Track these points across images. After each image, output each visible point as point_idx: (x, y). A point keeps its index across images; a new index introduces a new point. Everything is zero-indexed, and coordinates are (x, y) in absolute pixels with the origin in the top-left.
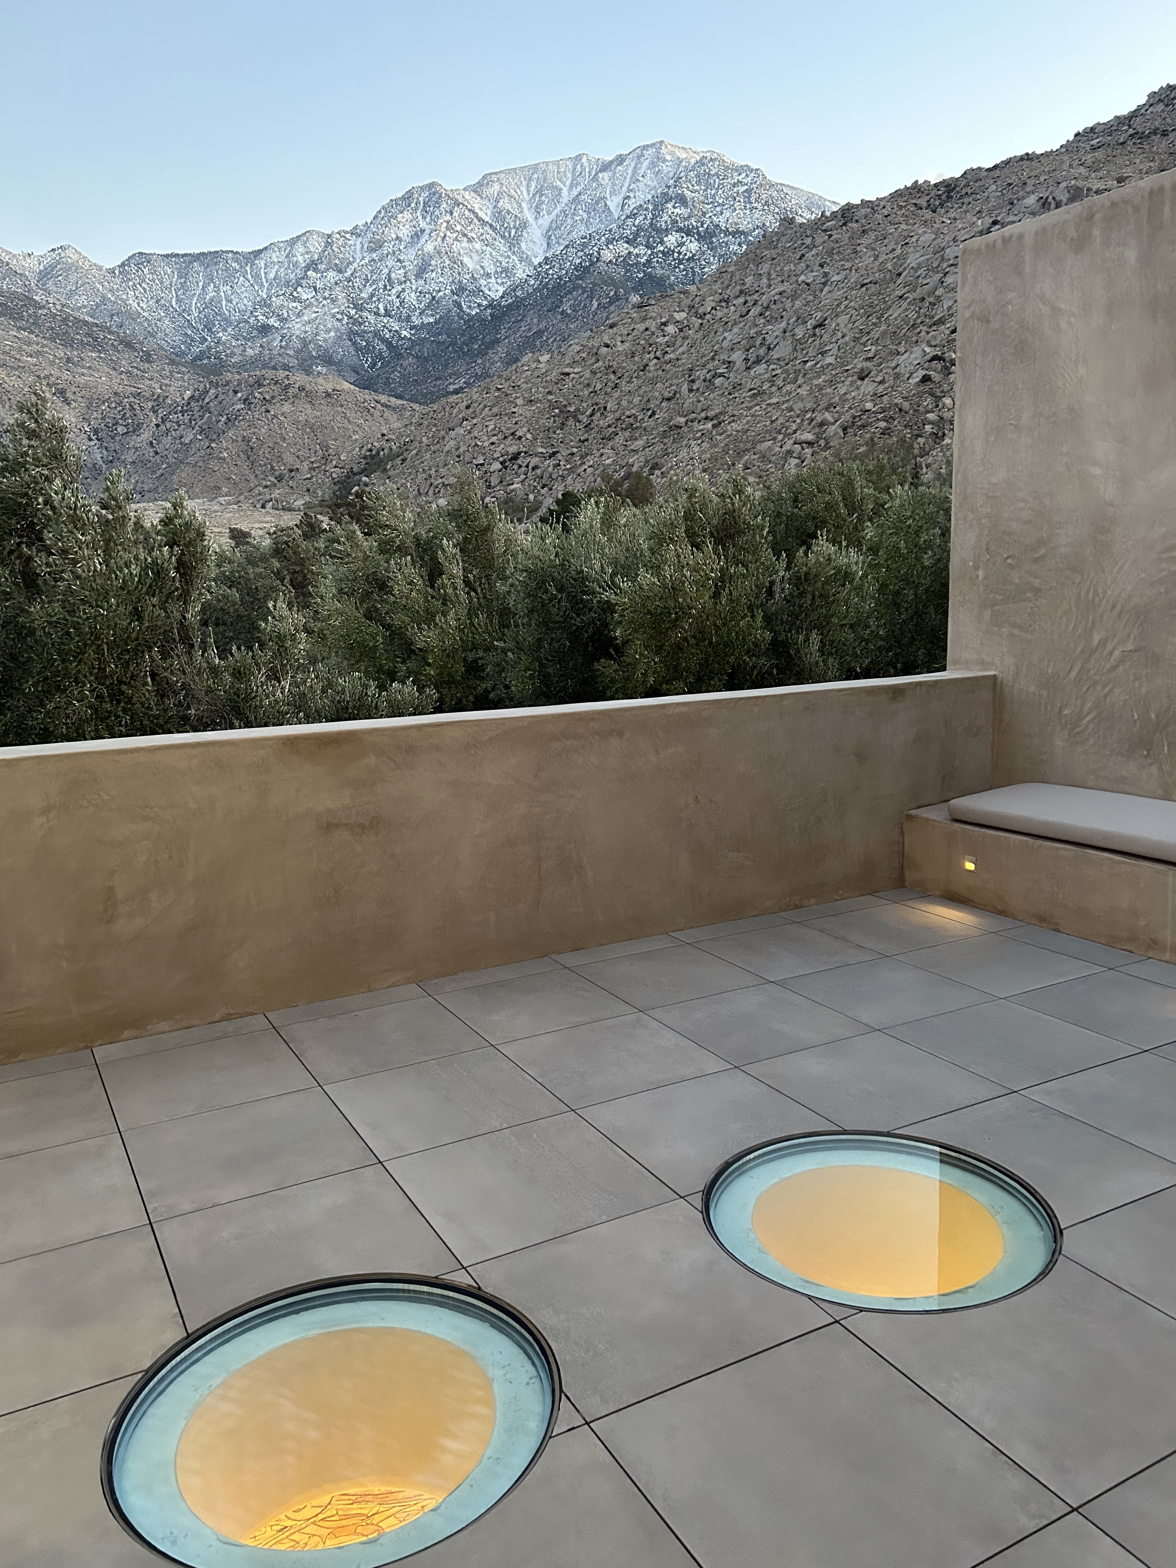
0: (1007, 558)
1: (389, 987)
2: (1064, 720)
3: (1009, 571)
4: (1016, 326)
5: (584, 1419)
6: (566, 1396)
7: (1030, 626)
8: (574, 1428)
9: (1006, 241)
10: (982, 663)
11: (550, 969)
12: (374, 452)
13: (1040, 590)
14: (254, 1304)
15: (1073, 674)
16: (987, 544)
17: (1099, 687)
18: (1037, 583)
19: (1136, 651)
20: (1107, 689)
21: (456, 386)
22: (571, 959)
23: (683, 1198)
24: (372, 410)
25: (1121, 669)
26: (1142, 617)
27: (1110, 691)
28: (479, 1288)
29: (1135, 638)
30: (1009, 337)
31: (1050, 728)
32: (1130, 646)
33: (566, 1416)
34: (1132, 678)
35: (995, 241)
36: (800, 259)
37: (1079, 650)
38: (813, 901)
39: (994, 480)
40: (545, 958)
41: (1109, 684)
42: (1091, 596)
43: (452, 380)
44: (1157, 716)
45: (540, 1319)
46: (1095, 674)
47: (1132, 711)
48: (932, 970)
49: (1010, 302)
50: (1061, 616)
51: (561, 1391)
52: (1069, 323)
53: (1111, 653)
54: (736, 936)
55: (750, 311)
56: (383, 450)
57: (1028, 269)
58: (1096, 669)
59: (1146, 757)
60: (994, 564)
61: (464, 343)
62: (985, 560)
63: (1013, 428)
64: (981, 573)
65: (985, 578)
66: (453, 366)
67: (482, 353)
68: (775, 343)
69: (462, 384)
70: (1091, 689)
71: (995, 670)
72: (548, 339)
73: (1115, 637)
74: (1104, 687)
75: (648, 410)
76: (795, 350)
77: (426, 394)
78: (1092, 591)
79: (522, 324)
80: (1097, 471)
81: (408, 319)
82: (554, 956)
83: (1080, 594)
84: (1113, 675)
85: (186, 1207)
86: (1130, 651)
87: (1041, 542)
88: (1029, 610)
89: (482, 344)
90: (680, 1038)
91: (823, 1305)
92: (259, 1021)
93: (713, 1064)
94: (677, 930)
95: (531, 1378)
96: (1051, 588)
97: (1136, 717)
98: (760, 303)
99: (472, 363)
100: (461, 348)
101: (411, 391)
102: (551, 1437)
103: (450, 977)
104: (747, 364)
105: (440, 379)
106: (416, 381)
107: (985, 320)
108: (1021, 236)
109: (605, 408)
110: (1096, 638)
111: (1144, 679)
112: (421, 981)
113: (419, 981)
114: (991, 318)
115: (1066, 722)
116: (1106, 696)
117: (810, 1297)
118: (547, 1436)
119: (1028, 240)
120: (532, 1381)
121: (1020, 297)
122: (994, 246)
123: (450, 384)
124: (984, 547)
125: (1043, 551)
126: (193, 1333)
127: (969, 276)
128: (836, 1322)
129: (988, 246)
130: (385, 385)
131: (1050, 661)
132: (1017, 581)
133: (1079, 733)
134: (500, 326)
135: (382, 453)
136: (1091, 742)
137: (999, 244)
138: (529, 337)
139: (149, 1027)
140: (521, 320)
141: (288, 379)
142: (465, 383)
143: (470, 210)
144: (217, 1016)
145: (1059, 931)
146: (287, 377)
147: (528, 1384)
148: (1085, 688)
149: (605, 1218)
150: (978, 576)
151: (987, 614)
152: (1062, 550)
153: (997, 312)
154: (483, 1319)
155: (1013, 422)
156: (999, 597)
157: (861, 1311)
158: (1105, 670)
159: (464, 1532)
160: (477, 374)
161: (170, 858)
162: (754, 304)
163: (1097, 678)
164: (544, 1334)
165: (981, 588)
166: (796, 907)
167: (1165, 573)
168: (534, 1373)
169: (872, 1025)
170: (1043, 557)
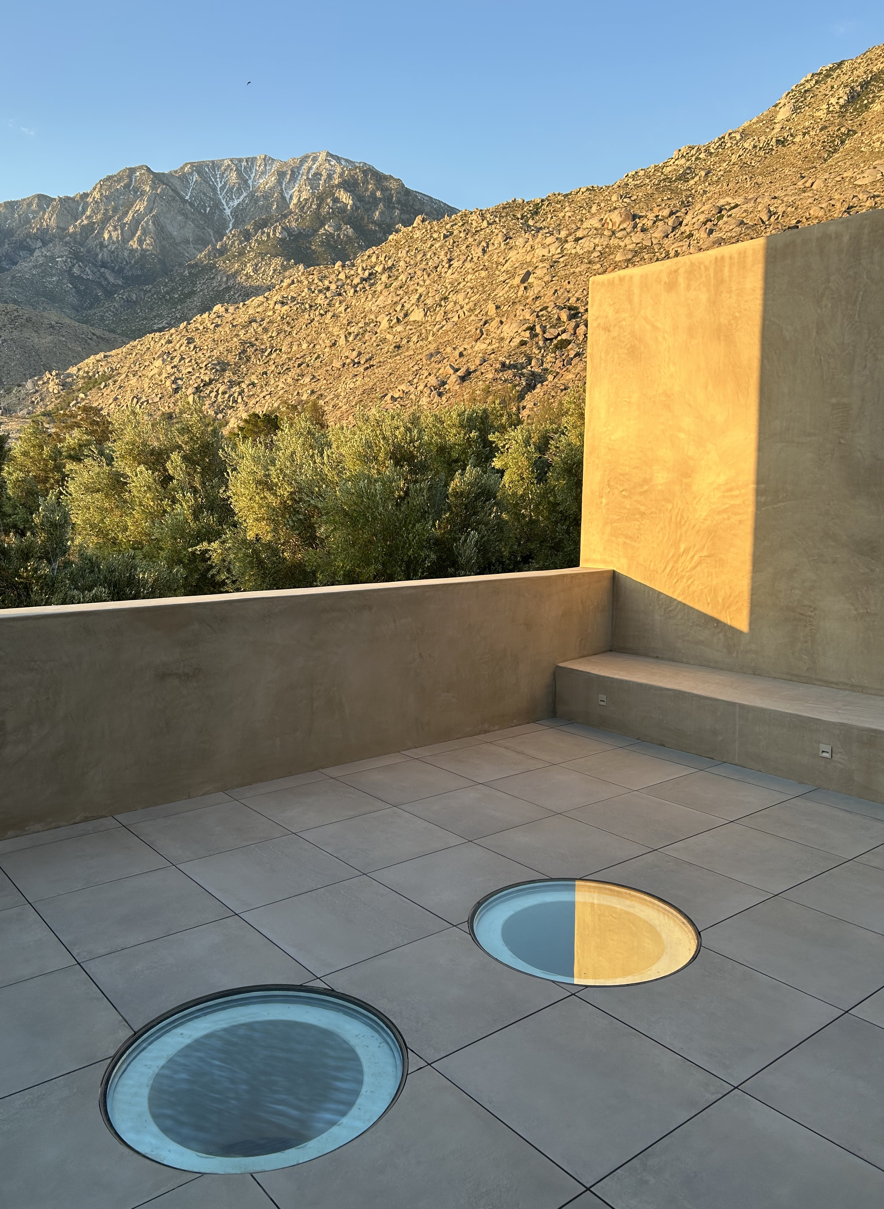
0: (622, 491)
1: (203, 795)
2: (661, 602)
3: (623, 500)
4: (629, 336)
5: (426, 1062)
6: (411, 1050)
7: (638, 538)
8: (421, 1068)
9: (621, 279)
10: (604, 562)
11: (320, 779)
12: (90, 374)
13: (644, 513)
14: (176, 1010)
15: (668, 570)
16: (609, 481)
17: (685, 580)
18: (643, 508)
19: (708, 556)
20: (690, 581)
21: (160, 326)
22: (333, 771)
23: (455, 926)
24: (89, 341)
25: (699, 568)
26: (713, 534)
27: (692, 582)
28: (333, 990)
29: (708, 548)
30: (624, 342)
31: (651, 607)
32: (705, 553)
33: (414, 1062)
34: (706, 574)
35: (614, 278)
36: (430, 248)
37: (671, 554)
38: (497, 727)
39: (613, 437)
40: (316, 772)
41: (691, 578)
42: (679, 519)
43: (156, 321)
44: (723, 600)
45: (380, 1005)
46: (682, 571)
47: (706, 597)
48: (586, 773)
49: (624, 319)
50: (659, 532)
51: (407, 1048)
52: (664, 338)
53: (692, 558)
54: (449, 752)
55: (392, 283)
56: (98, 373)
57: (636, 299)
58: (682, 568)
59: (715, 627)
60: (613, 494)
61: (167, 293)
62: (607, 492)
63: (626, 403)
64: (604, 501)
65: (607, 504)
66: (158, 310)
67: (181, 301)
68: (411, 309)
69: (164, 324)
70: (680, 581)
71: (614, 567)
72: (235, 293)
73: (695, 546)
74: (688, 580)
75: (314, 353)
76: (425, 315)
77: (135, 331)
78: (679, 515)
79: (214, 281)
80: (682, 436)
81: (121, 270)
82: (321, 770)
83: (671, 518)
84: (693, 572)
85: (102, 951)
86: (705, 556)
87: (646, 481)
88: (637, 527)
89: (182, 293)
90: (427, 823)
91: (560, 985)
92: (109, 822)
93: (454, 840)
94: (406, 750)
95: (380, 1043)
96: (652, 512)
97: (709, 601)
98: (400, 278)
99: (172, 308)
100: (164, 297)
101: (122, 327)
102: (407, 1074)
103: (247, 787)
104: (390, 323)
105: (146, 319)
106: (126, 319)
107: (607, 329)
108: (631, 277)
109: (281, 350)
110: (682, 547)
111: (714, 576)
112: (226, 790)
113: (224, 789)
114: (611, 328)
115: (662, 603)
116: (689, 587)
117: (553, 982)
118: (405, 1075)
119: (637, 279)
120: (381, 1045)
121: (631, 317)
122: (613, 281)
123: (155, 324)
124: (606, 483)
125: (646, 487)
126: (138, 1032)
127: (597, 299)
128: (573, 994)
129: (609, 281)
130: (100, 321)
131: (651, 562)
132: (628, 506)
133: (671, 611)
134: (196, 281)
135: (97, 375)
136: (679, 617)
137: (617, 281)
138: (220, 292)
139: (27, 828)
140: (214, 278)
141: (18, 312)
142: (166, 323)
143: (172, 190)
144: (78, 819)
145: (663, 745)
146: (17, 310)
147: (379, 1047)
148: (675, 581)
149: (406, 942)
150: (601, 503)
151: (608, 529)
152: (660, 487)
153: (615, 326)
154: (338, 1011)
155: (626, 399)
156: (615, 517)
157: (587, 987)
158: (689, 569)
159: (368, 1133)
160: (177, 317)
161: (48, 699)
162: (396, 279)
163: (684, 573)
164: (386, 1015)
165: (604, 511)
166: (486, 732)
167: (727, 506)
168: (381, 1040)
169: (554, 810)
170: (646, 491)
